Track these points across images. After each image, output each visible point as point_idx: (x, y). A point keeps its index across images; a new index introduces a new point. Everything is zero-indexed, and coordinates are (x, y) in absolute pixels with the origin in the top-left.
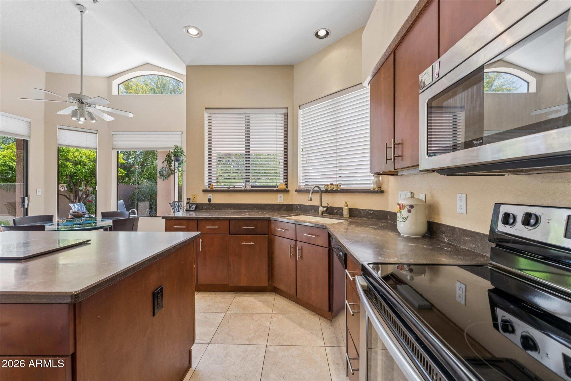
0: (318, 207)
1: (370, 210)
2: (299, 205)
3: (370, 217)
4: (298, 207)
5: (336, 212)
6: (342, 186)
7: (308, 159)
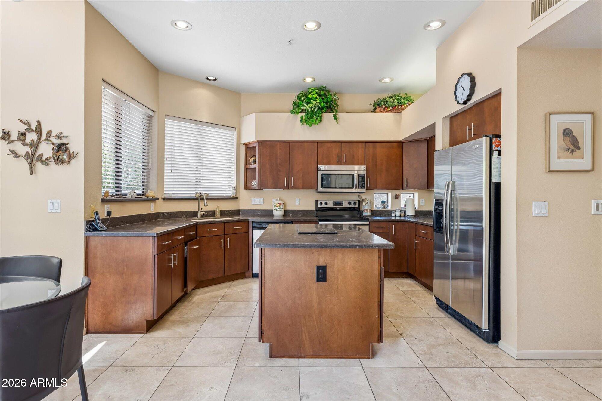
0: (197, 212)
1: (230, 210)
2: (166, 213)
3: (230, 214)
4: (166, 215)
5: (206, 214)
6: (209, 195)
7: (172, 168)
